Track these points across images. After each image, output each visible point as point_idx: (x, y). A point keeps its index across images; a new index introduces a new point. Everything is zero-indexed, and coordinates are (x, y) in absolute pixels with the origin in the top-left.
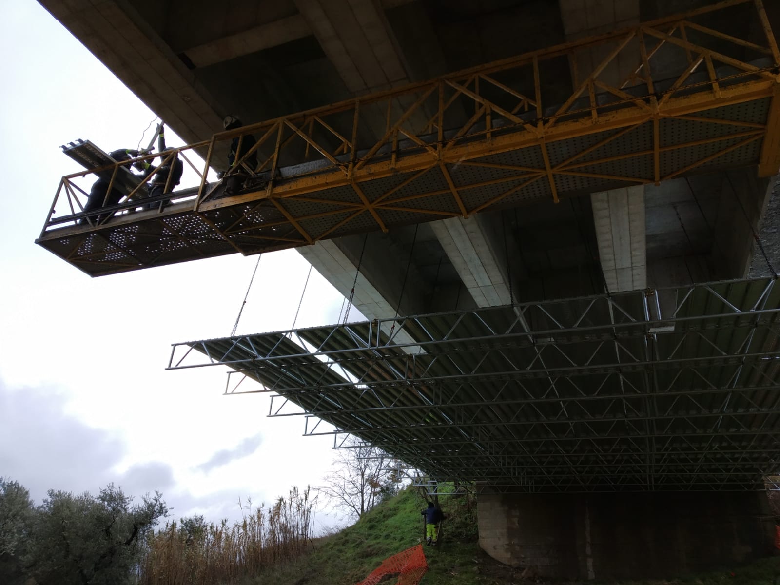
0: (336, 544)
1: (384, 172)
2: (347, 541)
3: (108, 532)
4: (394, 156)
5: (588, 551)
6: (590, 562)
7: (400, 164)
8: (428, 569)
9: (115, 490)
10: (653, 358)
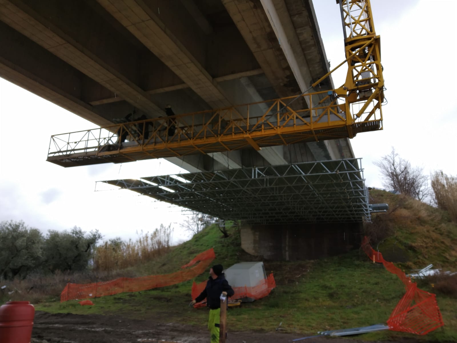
0: (180, 249)
1: (151, 149)
2: (185, 247)
3: (77, 247)
4: (154, 144)
5: (287, 249)
6: (287, 253)
7: (156, 147)
8: (216, 258)
9: (78, 230)
10: (266, 186)
